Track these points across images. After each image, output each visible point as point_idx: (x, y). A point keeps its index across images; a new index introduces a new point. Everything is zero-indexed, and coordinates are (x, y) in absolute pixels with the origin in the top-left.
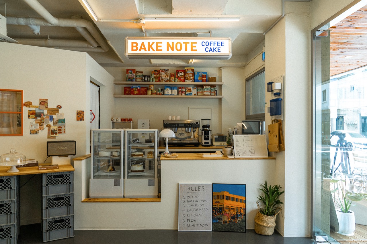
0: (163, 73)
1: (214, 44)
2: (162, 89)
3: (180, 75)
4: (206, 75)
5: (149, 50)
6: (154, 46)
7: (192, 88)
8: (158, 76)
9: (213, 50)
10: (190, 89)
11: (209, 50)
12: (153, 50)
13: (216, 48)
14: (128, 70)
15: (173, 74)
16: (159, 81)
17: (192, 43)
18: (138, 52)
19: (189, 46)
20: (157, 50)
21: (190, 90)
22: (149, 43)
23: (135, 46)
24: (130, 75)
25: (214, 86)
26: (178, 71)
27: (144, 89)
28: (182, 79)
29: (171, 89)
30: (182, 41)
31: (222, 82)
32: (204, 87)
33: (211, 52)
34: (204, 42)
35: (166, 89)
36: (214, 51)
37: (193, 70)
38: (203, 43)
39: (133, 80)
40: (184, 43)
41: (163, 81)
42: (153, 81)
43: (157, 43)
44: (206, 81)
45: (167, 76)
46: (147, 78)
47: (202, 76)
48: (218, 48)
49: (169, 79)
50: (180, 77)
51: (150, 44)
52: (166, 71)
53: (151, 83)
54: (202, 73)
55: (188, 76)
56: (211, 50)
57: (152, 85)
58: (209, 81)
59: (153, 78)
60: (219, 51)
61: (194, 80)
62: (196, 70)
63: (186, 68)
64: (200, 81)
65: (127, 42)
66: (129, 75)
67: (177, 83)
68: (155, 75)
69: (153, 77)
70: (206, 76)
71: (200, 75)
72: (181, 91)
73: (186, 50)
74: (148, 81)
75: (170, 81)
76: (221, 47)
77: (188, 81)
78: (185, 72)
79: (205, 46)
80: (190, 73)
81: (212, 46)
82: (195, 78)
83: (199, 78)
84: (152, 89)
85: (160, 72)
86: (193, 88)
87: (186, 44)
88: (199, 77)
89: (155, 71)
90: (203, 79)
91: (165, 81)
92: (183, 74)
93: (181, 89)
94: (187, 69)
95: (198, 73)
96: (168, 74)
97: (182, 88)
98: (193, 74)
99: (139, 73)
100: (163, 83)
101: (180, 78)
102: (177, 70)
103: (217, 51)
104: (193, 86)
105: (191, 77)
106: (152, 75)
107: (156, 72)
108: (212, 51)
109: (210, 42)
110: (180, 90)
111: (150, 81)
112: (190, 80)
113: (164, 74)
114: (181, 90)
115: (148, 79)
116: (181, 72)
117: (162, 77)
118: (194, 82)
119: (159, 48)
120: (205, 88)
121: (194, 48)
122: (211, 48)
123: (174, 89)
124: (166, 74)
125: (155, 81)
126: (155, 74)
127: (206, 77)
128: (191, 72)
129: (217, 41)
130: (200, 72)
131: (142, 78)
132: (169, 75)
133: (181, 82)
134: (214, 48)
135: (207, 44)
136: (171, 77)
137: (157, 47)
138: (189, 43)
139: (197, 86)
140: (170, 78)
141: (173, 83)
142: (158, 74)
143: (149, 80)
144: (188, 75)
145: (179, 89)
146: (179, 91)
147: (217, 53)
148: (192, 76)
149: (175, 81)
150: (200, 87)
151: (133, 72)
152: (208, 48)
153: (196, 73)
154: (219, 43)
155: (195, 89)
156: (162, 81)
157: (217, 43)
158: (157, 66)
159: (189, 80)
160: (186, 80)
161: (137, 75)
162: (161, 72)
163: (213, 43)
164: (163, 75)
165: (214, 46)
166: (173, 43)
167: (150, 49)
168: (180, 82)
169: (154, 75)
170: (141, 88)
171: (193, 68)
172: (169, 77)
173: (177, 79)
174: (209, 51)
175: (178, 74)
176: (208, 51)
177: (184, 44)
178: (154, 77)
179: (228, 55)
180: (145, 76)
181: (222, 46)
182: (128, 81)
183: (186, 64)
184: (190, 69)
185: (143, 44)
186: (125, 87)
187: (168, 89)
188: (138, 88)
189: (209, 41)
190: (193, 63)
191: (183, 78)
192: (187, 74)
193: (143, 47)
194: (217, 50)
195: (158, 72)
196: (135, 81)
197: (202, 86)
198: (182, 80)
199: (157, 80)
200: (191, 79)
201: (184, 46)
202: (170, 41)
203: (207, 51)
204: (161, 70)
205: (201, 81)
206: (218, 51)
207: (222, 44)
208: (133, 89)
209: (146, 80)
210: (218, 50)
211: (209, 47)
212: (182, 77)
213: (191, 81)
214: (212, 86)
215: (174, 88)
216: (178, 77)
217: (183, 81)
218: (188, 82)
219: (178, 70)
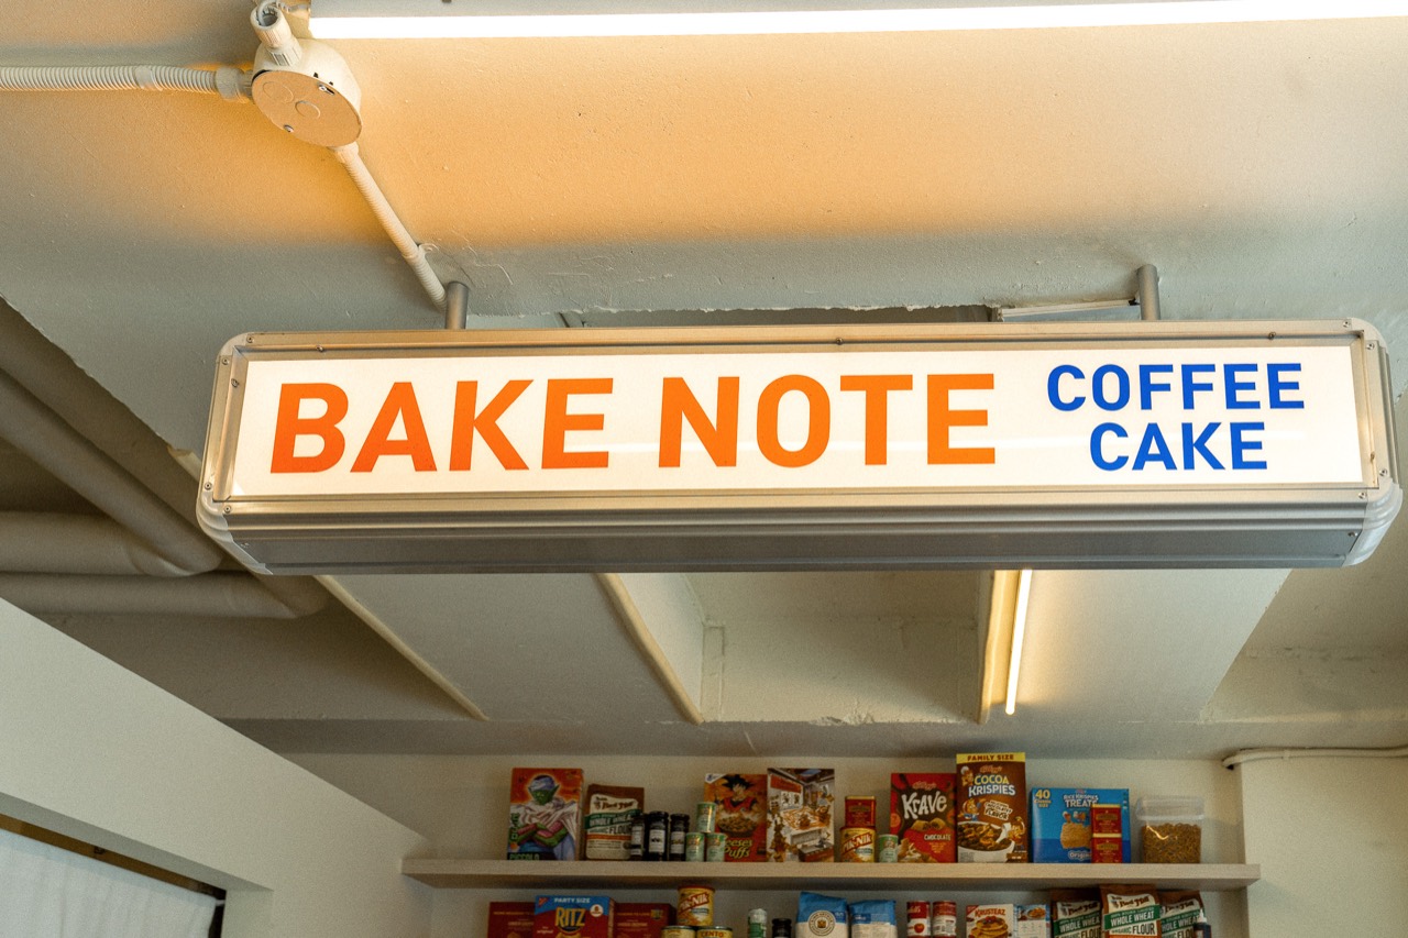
0: (791, 795)
1: (1189, 389)
2: (782, 916)
3: (923, 809)
4: (1117, 811)
5: (461, 460)
6: (524, 425)
7: (1009, 913)
8: (752, 817)
9: (1177, 455)
10: (1000, 922)
11: (1130, 447)
12: (511, 460)
13: (1212, 428)
14: (521, 777)
15: (867, 803)
16: (759, 855)
17: (939, 386)
18: (340, 481)
19: (907, 414)
20: (555, 457)
21: (995, 926)
22: (466, 391)
23: (310, 427)
24: (539, 809)
25: (1180, 894)
26: (902, 784)
27: (641, 919)
28: (940, 840)
29: (850, 919)
30: (825, 367)
31: (1250, 858)
32: (1103, 904)
33: (1154, 470)
34: (1078, 374)
35: (806, 920)
36: (1189, 464)
37: (1016, 772)
38: (1065, 378)
39: (557, 851)
40: (849, 383)
41: (788, 854)
42: (705, 859)
43: (559, 391)
44: (1123, 854)
45: (814, 821)
46: (660, 834)
47: (1092, 818)
48: (1236, 429)
49: (831, 841)
50: (919, 824)
51: (482, 402)
52: (809, 780)
53: (693, 868)
54: (1090, 792)
55: (979, 818)
56: (1154, 449)
57: (699, 891)
58: (1143, 858)
59: (706, 837)
60: (1248, 456)
61: (1028, 850)
62: (1041, 772)
63: (962, 758)
64: (1072, 855)
65: (239, 385)
66: (532, 812)
67: (890, 870)
68: (726, 809)
69: (709, 828)
70: (1117, 819)
71: (1071, 809)
72: (925, 933)
73: (876, 452)
74: (668, 856)
75: (841, 853)
76: (1264, 413)
77: (978, 854)
78: (955, 790)
79: (1092, 415)
80: (996, 796)
81: (1168, 411)
82: (1038, 835)
83: (1067, 833)
84: (701, 918)
85: (765, 794)
86: (1020, 907)
87: (876, 390)
88: (1065, 827)
89: (732, 780)
90: (1093, 839)
91: (803, 858)
92: (940, 802)
93: (922, 915)
94: (975, 768)
95: (1058, 794)
96: (827, 802)
97: (935, 910)
98: (1021, 805)
99: (611, 800)
100: (791, 868)
101: (920, 834)
102: (893, 776)
103: (1225, 455)
104: (1021, 895)
105: (1000, 823)
106: (701, 811)
107: (738, 789)
108: (1170, 465)
109: (1145, 371)
110: (919, 928)
111: (682, 857)
112: (998, 848)
113: (792, 801)
114: (925, 922)
115: (668, 842)
116: (928, 787)
117: (778, 828)
118: (1030, 859)
119: (575, 442)
120: (1112, 909)
121: (960, 437)
122: (1153, 431)
123: (868, 920)
124: (810, 800)
125: (728, 858)
126: (731, 805)
127: (1117, 826)
128: (1004, 786)
129: (1221, 356)
130: (1071, 792)
131: (630, 838)
132: (836, 810)
133: (925, 860)
134: (1187, 428)
135: (1111, 391)
136: (847, 827)
137: (557, 422)
138: (904, 382)
139: (1053, 895)
140: (839, 831)
141: (863, 867)
142: (749, 804)
143: (677, 849)
144: (981, 809)
145: (911, 916)
146: (912, 932)
147: (1231, 476)
148: (1013, 820)
149: (877, 859)
150: (1076, 905)
151: (564, 792)
152: (1121, 432)
153: (1040, 794)
154: (1240, 377)
155: (1037, 916)
156: (779, 859)
157: (1217, 379)
158: (742, 750)
159: (985, 848)
160: (961, 850)
161: (593, 810)
162: (772, 792)
163: (1175, 379)
164: (789, 811)
165: (1189, 403)
166: (729, 389)
167: (480, 447)
168: (916, 861)
169: (725, 815)
170: (618, 907)
171: (1019, 757)
172: (831, 830)
173: (891, 838)
174: (1139, 465)
175: (907, 806)
176: (1121, 461)
177: (859, 398)
178: (719, 828)
179: (1353, 498)
180: (649, 820)
181: (1276, 403)
182: (522, 855)
183: (963, 722)
184: (995, 764)
185: (402, 398)
186: (494, 906)
187: (822, 915)
188: (588, 913)
189: (1131, 359)
190: (1010, 709)
191: (941, 832)
192: (972, 805)
193: (398, 432)
194: (1220, 444)
195: (750, 793)
196: (570, 853)
197: (1092, 894)
198: (936, 849)
199: (744, 845)
200: (1006, 843)
201: (848, 411)
202: (702, 373)
203: (1109, 456)
204: (771, 770)
205: (1082, 856)
206: (1238, 463)
207: (1275, 387)
208: (554, 912)
209: (659, 847)
210: (1238, 446)
211: (1133, 418)
212: (934, 829)
213: (1003, 854)
214: (1168, 894)
215: (871, 910)
216: (905, 830)
217: (941, 859)
218: (980, 865)
219: (902, 776)
